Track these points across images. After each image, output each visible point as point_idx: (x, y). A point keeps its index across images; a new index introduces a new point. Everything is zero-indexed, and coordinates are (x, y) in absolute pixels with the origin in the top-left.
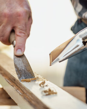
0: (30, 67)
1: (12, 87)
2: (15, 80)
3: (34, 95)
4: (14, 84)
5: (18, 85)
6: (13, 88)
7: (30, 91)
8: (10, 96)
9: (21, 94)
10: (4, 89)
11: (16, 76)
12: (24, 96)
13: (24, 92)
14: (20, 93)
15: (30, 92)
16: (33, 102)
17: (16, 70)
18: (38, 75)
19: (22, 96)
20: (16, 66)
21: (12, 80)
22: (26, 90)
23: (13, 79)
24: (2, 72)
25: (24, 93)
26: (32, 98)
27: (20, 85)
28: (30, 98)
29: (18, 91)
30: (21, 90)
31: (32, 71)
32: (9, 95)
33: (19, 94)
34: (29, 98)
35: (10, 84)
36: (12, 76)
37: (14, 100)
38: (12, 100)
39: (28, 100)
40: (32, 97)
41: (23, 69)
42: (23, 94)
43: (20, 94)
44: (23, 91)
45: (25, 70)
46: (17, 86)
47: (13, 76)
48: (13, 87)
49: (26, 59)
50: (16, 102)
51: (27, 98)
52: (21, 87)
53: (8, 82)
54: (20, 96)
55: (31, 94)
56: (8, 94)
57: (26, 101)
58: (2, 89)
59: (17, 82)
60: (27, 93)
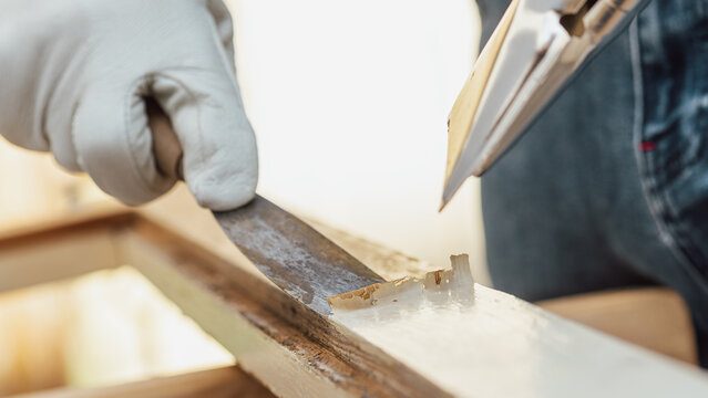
1: (286, 349)
2: (294, 311)
3: (414, 374)
4: (294, 332)
5: (319, 334)
6: (292, 354)
9: (342, 379)
10: (248, 366)
12: (358, 387)
13: (356, 368)
14: (337, 377)
15: (389, 362)
18: (413, 264)
19: (347, 387)
21: (282, 313)
22: (365, 355)
23: (284, 306)
24: (221, 280)
25: (355, 371)
26: (406, 392)
28: (393, 390)
29: (322, 366)
30: (338, 356)
33: (332, 379)
34: (386, 392)
35: (273, 337)
40: (403, 382)
42: (353, 375)
43: (338, 383)
44: (348, 363)
46: (313, 340)
48: (292, 349)
51: (379, 394)
52: (333, 343)
53: (262, 328)
54: (340, 390)
58: (237, 368)
59: (309, 322)
60: (374, 368)
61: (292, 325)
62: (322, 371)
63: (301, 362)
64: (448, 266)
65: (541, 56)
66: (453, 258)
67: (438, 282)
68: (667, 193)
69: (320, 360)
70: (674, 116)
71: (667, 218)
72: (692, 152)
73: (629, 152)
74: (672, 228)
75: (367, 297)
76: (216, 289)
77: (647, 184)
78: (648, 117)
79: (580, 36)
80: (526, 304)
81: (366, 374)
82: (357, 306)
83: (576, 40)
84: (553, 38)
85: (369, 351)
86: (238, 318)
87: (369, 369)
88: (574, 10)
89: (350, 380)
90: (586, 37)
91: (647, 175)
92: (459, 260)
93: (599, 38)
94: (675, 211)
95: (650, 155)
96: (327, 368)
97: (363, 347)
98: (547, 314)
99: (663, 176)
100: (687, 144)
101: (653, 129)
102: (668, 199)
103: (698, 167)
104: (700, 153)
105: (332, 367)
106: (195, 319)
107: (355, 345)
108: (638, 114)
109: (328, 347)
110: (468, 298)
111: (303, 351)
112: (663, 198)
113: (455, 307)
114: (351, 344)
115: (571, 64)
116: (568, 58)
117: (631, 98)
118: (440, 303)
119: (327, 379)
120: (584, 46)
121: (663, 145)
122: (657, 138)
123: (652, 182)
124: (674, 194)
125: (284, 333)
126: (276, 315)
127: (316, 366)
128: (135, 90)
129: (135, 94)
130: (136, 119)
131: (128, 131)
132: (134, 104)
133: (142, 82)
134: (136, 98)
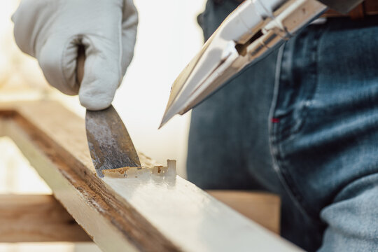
0: (130, 139)
1: (78, 191)
2: (85, 173)
4: (84, 183)
5: (96, 187)
6: (81, 194)
7: (128, 204)
8: (74, 217)
9: (103, 211)
10: (58, 196)
11: (89, 163)
12: (110, 216)
13: (111, 206)
14: (101, 210)
15: (128, 207)
16: (136, 233)
17: (90, 147)
18: (148, 160)
19: (105, 215)
20: (90, 137)
21: (80, 173)
22: (117, 201)
23: (81, 170)
24: (52, 152)
25: (110, 208)
26: (134, 223)
27: (101, 185)
28: (129, 222)
29: (94, 203)
30: (103, 199)
31: (134, 149)
32: (71, 213)
33: (98, 210)
34: (124, 221)
35: (73, 184)
36: (77, 161)
37: (84, 227)
38: (80, 226)
39: (121, 227)
40: (133, 218)
41: (111, 143)
42: (109, 210)
43: (101, 212)
44: (108, 204)
45: (115, 146)
46: (92, 189)
47: (82, 161)
48: (82, 191)
49: (120, 120)
50: (89, 233)
51: (120, 222)
52: (102, 193)
53: (68, 179)
54: (101, 216)
55: (132, 211)
56: (69, 210)
57: (115, 229)
58: (52, 197)
59: (92, 180)
60: (120, 208)
61: (83, 180)
62: (94, 205)
63: (84, 199)
64: (165, 165)
65: (223, 62)
66: (168, 161)
67: (159, 171)
68: (280, 145)
69: (94, 199)
70: (291, 108)
71: (278, 157)
72: (296, 127)
74: (279, 162)
75: (122, 173)
76: (49, 156)
77: (271, 139)
78: (278, 106)
79: (244, 55)
80: (200, 190)
81: (115, 210)
82: (117, 176)
83: (241, 57)
84: (230, 54)
85: (120, 200)
86: (58, 172)
87: (117, 209)
88: (243, 42)
89: (107, 212)
90: (247, 57)
91: (272, 134)
92: (171, 163)
93: (253, 59)
94: (283, 155)
95: (276, 125)
96: (97, 204)
97: (116, 197)
98: (210, 197)
99: (280, 137)
100: (295, 123)
101: (279, 112)
102: (281, 148)
103: (298, 135)
104: (300, 128)
105: (100, 204)
106: (36, 169)
107: (112, 195)
108: (274, 104)
109: (99, 194)
110: (172, 182)
111: (86, 194)
112: (278, 147)
113: (165, 185)
114: (111, 195)
115: (237, 69)
116: (236, 65)
118: (158, 182)
119: (96, 210)
120: (245, 61)
121: (283, 121)
122: (281, 117)
124: (284, 146)
125: (79, 183)
126: (76, 174)
127: (92, 202)
128: (71, 40)
129: (71, 43)
130: (68, 54)
131: (62, 60)
132: (69, 48)
133: (76, 38)
134: (71, 45)
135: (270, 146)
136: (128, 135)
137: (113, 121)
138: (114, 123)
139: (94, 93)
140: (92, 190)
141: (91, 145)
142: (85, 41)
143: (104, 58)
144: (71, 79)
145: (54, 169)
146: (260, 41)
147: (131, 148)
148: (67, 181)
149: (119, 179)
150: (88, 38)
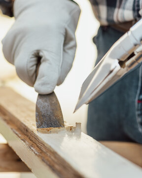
1: (23, 141)
2: (27, 130)
3: (59, 156)
4: (26, 137)
5: (33, 139)
6: (24, 143)
8: (20, 157)
9: (38, 153)
12: (42, 157)
14: (36, 152)
15: (52, 151)
16: (57, 167)
19: (39, 156)
21: (23, 131)
22: (46, 148)
23: (24, 129)
24: (7, 118)
25: (42, 152)
26: (56, 161)
27: (36, 138)
28: (53, 160)
29: (32, 149)
30: (38, 146)
32: (18, 154)
33: (34, 153)
34: (50, 159)
35: (19, 137)
36: (22, 123)
37: (26, 163)
38: (23, 162)
39: (48, 163)
40: (55, 157)
42: (41, 153)
43: (36, 154)
44: (40, 149)
47: (24, 123)
50: (29, 166)
51: (48, 160)
52: (37, 142)
53: (17, 134)
54: (36, 157)
57: (45, 164)
58: (7, 145)
59: (31, 135)
60: (47, 152)
61: (26, 135)
63: (26, 146)
64: (75, 126)
65: (111, 72)
66: (76, 123)
67: (71, 130)
69: (32, 146)
73: (134, 102)
75: (48, 131)
76: (5, 120)
77: (137, 113)
78: (141, 93)
79: (124, 68)
81: (45, 153)
82: (45, 133)
83: (122, 69)
84: (116, 67)
85: (47, 146)
86: (10, 130)
88: (123, 60)
90: (125, 68)
91: (138, 110)
92: (78, 124)
93: (129, 70)
95: (140, 104)
96: (34, 150)
97: (45, 145)
98: (101, 145)
101: (141, 97)
107: (43, 144)
109: (35, 143)
110: (79, 136)
111: (27, 143)
113: (74, 138)
115: (120, 76)
116: (119, 74)
117: (137, 86)
118: (70, 136)
120: (124, 71)
123: (139, 112)
125: (23, 137)
126: (21, 131)
127: (30, 148)
128: (33, 53)
129: (33, 55)
130: (31, 62)
131: (27, 65)
132: (31, 58)
133: (36, 52)
134: (33, 56)
135: (137, 117)
136: (60, 109)
137: (53, 101)
138: (53, 102)
139: (43, 84)
140: (31, 140)
141: (37, 114)
142: (41, 54)
143: (50, 64)
144: (32, 76)
145: (8, 128)
146: (133, 59)
147: (60, 117)
148: (16, 135)
149: (47, 135)
150: (42, 52)
